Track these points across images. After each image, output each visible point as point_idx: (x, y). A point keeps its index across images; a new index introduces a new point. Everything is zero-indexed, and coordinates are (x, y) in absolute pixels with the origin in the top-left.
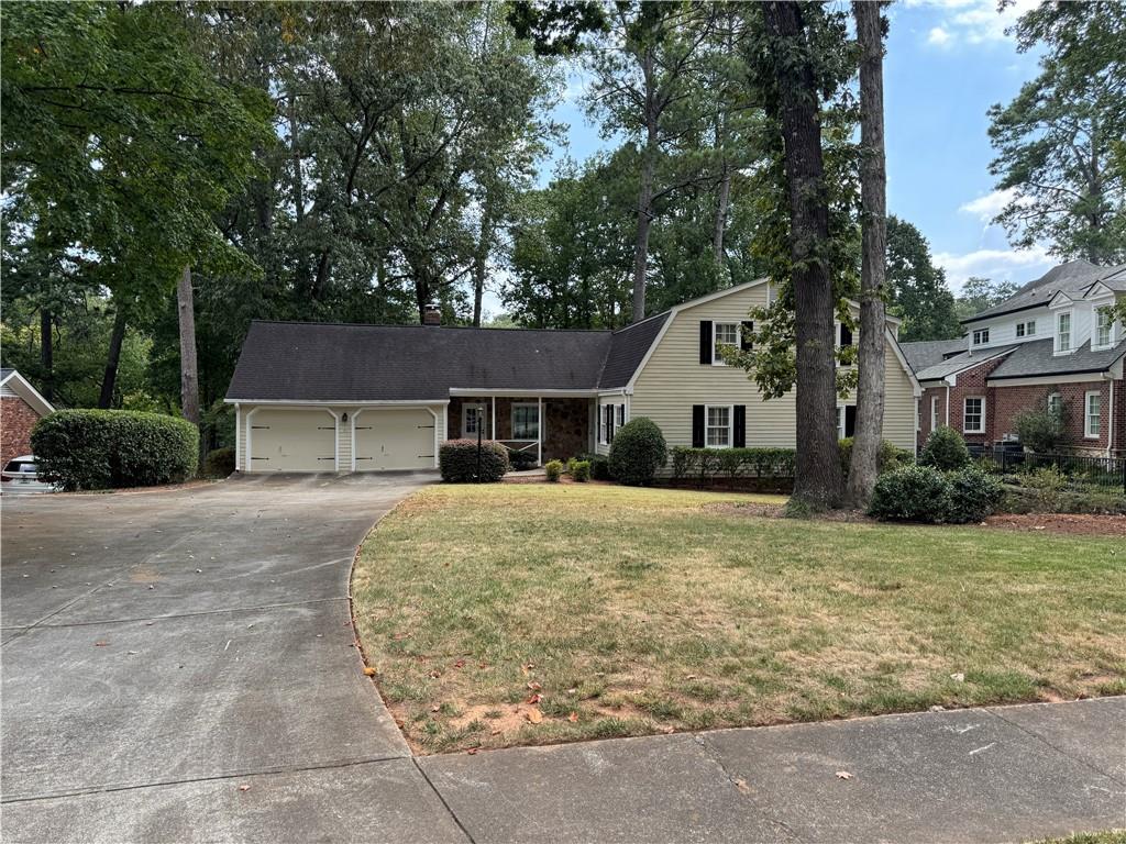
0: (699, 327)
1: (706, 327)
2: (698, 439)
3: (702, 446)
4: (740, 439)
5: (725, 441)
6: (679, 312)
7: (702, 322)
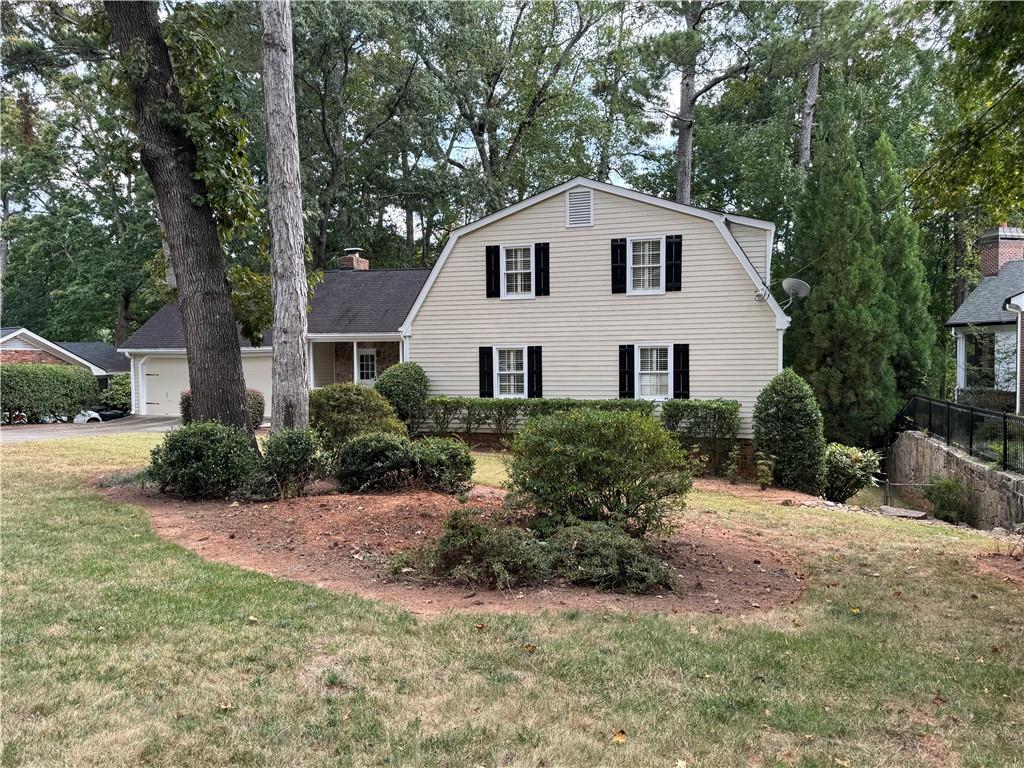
0: (485, 253)
1: (492, 253)
2: (486, 388)
3: (491, 395)
4: (536, 389)
5: (520, 390)
6: (460, 237)
7: (487, 247)
